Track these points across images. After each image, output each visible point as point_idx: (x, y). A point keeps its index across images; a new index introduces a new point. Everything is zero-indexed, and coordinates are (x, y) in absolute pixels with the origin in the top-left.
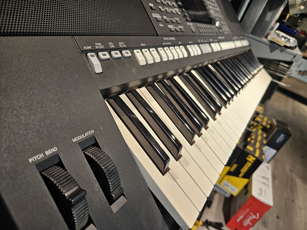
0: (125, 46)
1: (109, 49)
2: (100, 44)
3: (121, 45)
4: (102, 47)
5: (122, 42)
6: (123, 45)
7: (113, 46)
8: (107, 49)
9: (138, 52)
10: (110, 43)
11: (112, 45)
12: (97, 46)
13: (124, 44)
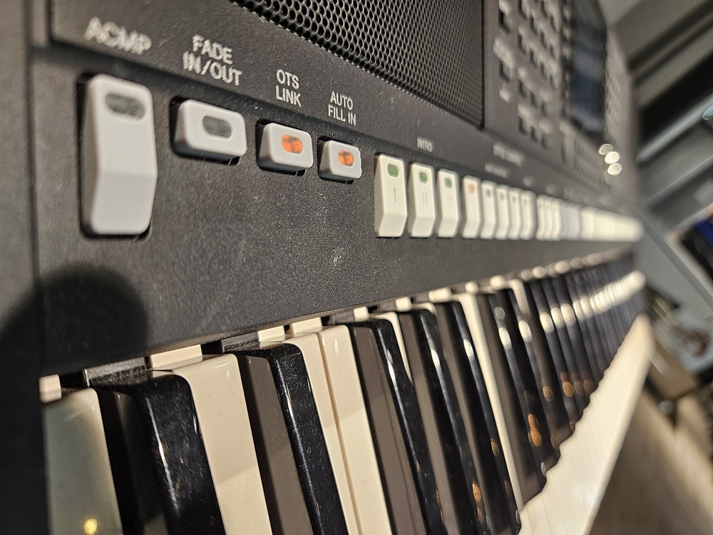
0: (352, 119)
1: (261, 103)
2: (225, 54)
3: (339, 106)
4: (230, 77)
5: (348, 95)
6: (346, 111)
7: (294, 99)
8: (254, 101)
9: (393, 170)
10: (283, 76)
11: (291, 88)
12: (197, 54)
13: (353, 111)
